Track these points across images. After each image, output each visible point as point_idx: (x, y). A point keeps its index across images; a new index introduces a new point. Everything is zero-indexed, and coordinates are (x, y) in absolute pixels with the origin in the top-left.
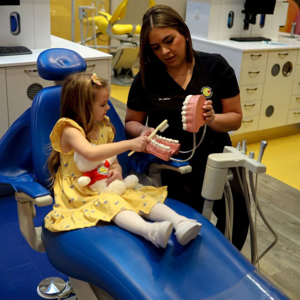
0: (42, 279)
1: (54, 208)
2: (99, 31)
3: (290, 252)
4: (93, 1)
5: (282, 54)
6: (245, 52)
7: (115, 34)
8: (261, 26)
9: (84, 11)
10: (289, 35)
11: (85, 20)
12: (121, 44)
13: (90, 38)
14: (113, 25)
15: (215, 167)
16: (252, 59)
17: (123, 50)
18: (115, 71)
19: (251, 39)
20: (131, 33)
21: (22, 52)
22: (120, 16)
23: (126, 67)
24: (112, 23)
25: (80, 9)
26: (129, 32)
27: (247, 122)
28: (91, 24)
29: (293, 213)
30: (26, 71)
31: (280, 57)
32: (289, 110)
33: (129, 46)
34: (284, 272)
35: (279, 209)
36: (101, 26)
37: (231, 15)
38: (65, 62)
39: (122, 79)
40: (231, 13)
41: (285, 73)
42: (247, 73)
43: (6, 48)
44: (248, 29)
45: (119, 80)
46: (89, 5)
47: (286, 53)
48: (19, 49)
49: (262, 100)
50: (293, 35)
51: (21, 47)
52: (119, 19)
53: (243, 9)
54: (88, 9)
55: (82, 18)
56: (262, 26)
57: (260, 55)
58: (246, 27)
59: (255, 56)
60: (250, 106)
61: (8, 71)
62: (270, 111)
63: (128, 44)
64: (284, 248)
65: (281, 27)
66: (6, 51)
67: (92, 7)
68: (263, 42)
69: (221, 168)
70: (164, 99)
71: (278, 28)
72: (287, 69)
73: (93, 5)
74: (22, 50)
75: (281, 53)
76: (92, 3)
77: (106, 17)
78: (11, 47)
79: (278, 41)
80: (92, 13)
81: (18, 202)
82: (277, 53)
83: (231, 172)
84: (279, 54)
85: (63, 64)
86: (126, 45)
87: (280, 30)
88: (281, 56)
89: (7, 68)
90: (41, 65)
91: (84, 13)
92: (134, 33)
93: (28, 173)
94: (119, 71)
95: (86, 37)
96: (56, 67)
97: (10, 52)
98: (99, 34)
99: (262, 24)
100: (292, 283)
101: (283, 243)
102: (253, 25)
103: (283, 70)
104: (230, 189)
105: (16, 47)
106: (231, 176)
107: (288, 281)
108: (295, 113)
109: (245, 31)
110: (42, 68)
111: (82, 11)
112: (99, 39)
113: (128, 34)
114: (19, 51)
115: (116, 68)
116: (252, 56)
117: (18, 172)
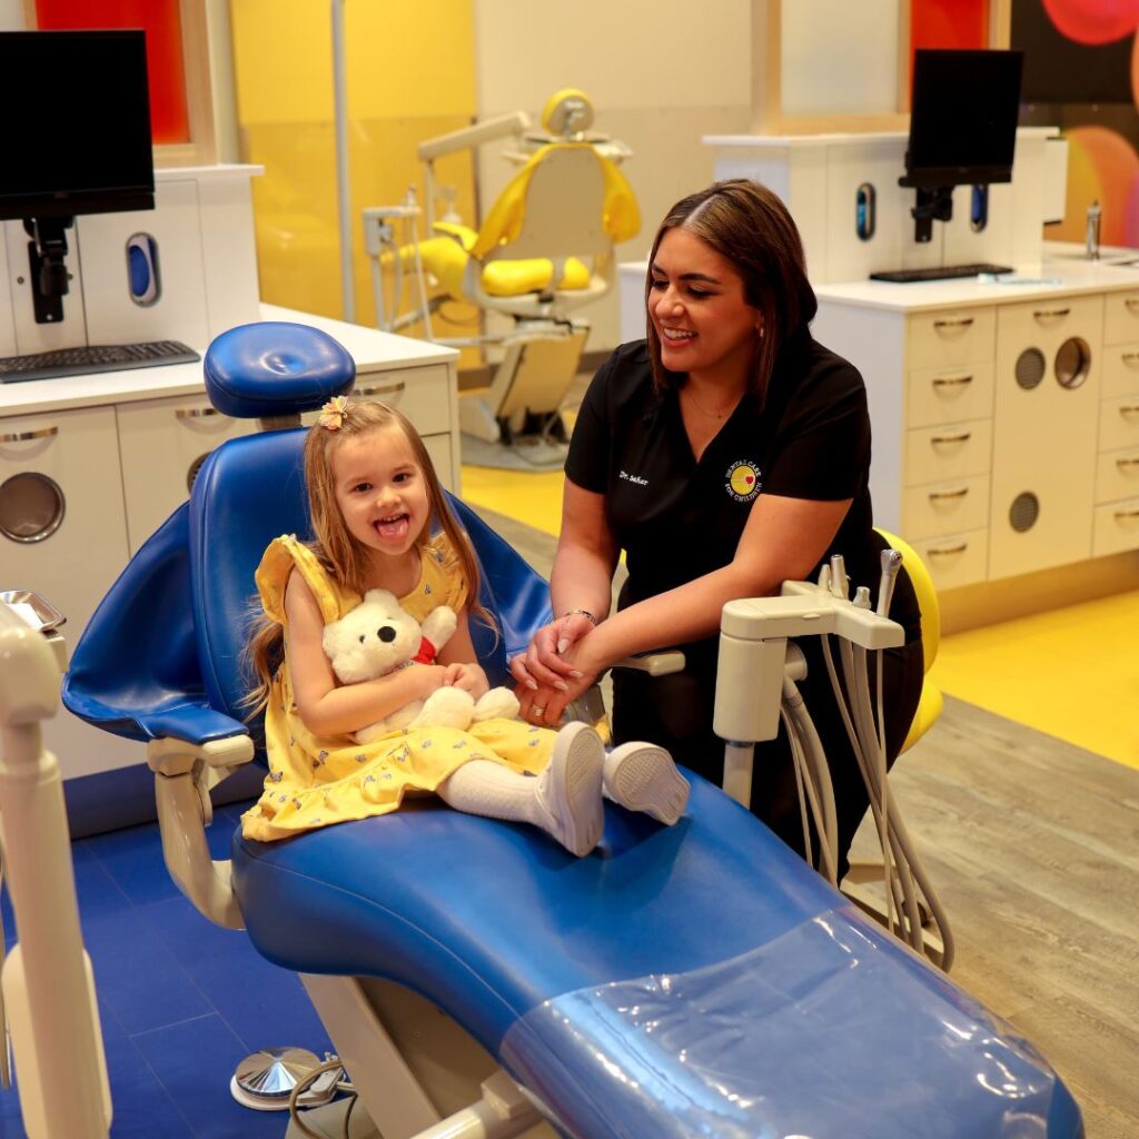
0: (243, 1056)
1: (267, 785)
2: (441, 292)
3: (1071, 949)
4: (414, 191)
5: (1047, 314)
6: (913, 314)
7: (492, 295)
8: (974, 226)
9: (381, 223)
10: (1081, 249)
11: (387, 257)
12: (516, 327)
13: (408, 317)
14: (483, 264)
15: (743, 636)
16: (941, 335)
17: (524, 348)
18: (503, 423)
19: (945, 273)
20: (548, 291)
21: (168, 356)
22: (506, 233)
23: (539, 407)
24: (480, 257)
25: (366, 218)
26: (540, 286)
27: (947, 552)
28: (408, 267)
29: (1095, 835)
30: (180, 415)
31: (1041, 324)
32: (1096, 506)
33: (545, 333)
34: (1046, 1010)
35: (1047, 826)
36: (447, 272)
37: (866, 198)
38: (287, 360)
39: (527, 451)
40: (866, 191)
41: (1067, 377)
42: (929, 386)
43: (115, 350)
44: (929, 238)
45: (516, 452)
46: (399, 204)
47: (1060, 307)
48: (159, 349)
49: (991, 472)
50: (1094, 248)
51: (166, 343)
52: (503, 241)
53: (903, 172)
54: (396, 216)
55: (377, 248)
56: (980, 224)
57: (969, 322)
58: (923, 233)
59: (952, 324)
60: (952, 495)
61: (124, 416)
62: (1025, 511)
63: (541, 326)
64: (1052, 939)
65: (1047, 224)
66: (117, 358)
67: (410, 208)
68: (983, 278)
69: (763, 640)
70: (633, 479)
71: (1039, 229)
72: (1074, 365)
73: (411, 201)
74: (168, 351)
75: (1043, 309)
76: (410, 193)
77: (457, 238)
78: (133, 346)
79: (1044, 271)
80: (411, 229)
81: (157, 777)
82: (1029, 312)
83: (798, 652)
84: (1037, 315)
85: (282, 366)
86: (532, 331)
87: (1047, 237)
88: (1044, 319)
89: (122, 406)
90: (217, 373)
91: (385, 231)
92: (559, 289)
93: (186, 699)
94: (517, 424)
95: (396, 313)
96: (261, 378)
97: (130, 360)
98: (438, 301)
99: (980, 218)
100: (1067, 1039)
101: (1050, 926)
102: (948, 225)
103: (1058, 369)
104: (803, 708)
105: (147, 344)
106: (799, 666)
107: (1056, 1033)
108: (1118, 516)
109: (922, 246)
110: (221, 382)
111: (376, 223)
112: (442, 317)
113: (538, 291)
114: (157, 356)
115: (505, 412)
116: (940, 324)
117: (159, 696)
